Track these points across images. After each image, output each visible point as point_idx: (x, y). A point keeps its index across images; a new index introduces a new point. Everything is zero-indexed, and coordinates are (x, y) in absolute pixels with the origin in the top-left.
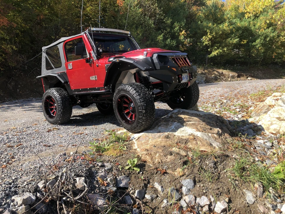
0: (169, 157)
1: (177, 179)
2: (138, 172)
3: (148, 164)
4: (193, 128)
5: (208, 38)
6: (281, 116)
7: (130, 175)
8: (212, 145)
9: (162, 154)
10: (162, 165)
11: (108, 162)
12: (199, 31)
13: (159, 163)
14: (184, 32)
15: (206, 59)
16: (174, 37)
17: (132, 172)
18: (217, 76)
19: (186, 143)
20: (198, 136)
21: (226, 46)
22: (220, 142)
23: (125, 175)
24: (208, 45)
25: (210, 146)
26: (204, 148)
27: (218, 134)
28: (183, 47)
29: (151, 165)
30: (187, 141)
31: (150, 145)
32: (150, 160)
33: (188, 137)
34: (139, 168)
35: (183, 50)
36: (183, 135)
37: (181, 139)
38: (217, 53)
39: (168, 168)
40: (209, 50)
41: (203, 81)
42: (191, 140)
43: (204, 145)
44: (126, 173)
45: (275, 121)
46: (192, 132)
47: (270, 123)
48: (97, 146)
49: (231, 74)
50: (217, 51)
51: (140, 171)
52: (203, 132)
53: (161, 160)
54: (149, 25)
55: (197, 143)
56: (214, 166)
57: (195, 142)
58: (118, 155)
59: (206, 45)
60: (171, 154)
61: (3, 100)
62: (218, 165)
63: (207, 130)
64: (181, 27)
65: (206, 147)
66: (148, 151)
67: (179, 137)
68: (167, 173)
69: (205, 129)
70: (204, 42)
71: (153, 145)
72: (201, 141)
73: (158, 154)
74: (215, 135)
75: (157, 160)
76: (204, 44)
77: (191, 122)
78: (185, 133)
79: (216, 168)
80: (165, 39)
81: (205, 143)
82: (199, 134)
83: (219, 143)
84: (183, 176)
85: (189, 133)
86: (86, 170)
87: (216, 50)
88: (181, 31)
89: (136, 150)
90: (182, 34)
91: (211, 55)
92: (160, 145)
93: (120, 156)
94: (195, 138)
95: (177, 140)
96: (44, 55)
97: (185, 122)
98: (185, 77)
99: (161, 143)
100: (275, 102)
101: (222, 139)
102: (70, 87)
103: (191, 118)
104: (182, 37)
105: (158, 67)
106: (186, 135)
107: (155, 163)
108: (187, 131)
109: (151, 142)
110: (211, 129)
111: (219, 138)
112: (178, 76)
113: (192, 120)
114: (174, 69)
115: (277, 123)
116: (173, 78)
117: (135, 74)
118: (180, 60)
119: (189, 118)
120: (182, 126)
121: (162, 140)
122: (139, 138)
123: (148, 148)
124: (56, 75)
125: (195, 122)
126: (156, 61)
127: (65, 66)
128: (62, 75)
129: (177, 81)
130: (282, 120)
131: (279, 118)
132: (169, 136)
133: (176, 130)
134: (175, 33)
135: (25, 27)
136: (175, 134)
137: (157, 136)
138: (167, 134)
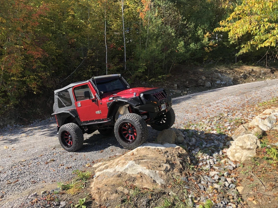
0: (114, 195)
3: (95, 201)
4: (144, 166)
8: (156, 182)
9: (109, 193)
10: (106, 203)
11: (64, 201)
13: (105, 200)
14: (209, 34)
15: (235, 57)
16: (197, 40)
18: (247, 74)
19: (134, 181)
20: (145, 175)
22: (165, 178)
24: (235, 44)
25: (153, 183)
26: (147, 185)
27: (166, 170)
28: (209, 49)
29: (97, 203)
30: (134, 179)
31: (103, 184)
32: (98, 198)
33: (136, 175)
34: (86, 206)
35: (209, 52)
36: (134, 173)
37: (131, 177)
38: (246, 51)
39: (110, 205)
40: (236, 48)
41: (230, 81)
42: (138, 178)
43: (148, 183)
45: (239, 149)
46: (141, 171)
47: (234, 151)
48: (63, 185)
49: (264, 70)
52: (152, 169)
53: (107, 198)
54: (169, 34)
55: (142, 181)
56: (146, 204)
58: (75, 193)
59: (233, 43)
60: (116, 192)
61: (43, 118)
62: (152, 203)
63: (155, 168)
64: (205, 29)
65: (149, 184)
66: (99, 189)
67: (129, 175)
69: (154, 167)
70: (230, 41)
71: (105, 184)
72: (147, 178)
73: (106, 193)
74: (162, 172)
75: (103, 198)
76: (231, 43)
77: (144, 160)
78: (135, 171)
79: (148, 206)
80: (187, 44)
81: (149, 181)
82: (147, 172)
83: (163, 180)
85: (139, 172)
88: (206, 34)
89: (92, 188)
90: (207, 36)
91: (239, 53)
92: (110, 184)
93: (77, 194)
94: (142, 177)
95: (127, 178)
96: (56, 97)
97: (139, 160)
98: (163, 106)
99: (112, 182)
100: (262, 121)
101: (169, 175)
102: (80, 120)
103: (145, 156)
104: (206, 39)
105: (145, 103)
106: (136, 174)
107: (101, 201)
108: (137, 169)
109: (105, 181)
110: (160, 166)
111: (166, 174)
112: (158, 107)
113: (145, 158)
114: (155, 103)
115: (240, 151)
116: (155, 109)
117: (128, 107)
118: (159, 95)
119: (143, 156)
120: (136, 165)
121: (114, 179)
122: (98, 177)
123: (100, 187)
124: (68, 112)
125: (148, 160)
126: (143, 99)
127: (74, 104)
128: (73, 112)
129: (158, 110)
130: (245, 149)
131: (242, 147)
132: (121, 175)
133: (129, 169)
134: (199, 36)
135: (59, 52)
136: (127, 173)
137: (111, 175)
138: (120, 173)
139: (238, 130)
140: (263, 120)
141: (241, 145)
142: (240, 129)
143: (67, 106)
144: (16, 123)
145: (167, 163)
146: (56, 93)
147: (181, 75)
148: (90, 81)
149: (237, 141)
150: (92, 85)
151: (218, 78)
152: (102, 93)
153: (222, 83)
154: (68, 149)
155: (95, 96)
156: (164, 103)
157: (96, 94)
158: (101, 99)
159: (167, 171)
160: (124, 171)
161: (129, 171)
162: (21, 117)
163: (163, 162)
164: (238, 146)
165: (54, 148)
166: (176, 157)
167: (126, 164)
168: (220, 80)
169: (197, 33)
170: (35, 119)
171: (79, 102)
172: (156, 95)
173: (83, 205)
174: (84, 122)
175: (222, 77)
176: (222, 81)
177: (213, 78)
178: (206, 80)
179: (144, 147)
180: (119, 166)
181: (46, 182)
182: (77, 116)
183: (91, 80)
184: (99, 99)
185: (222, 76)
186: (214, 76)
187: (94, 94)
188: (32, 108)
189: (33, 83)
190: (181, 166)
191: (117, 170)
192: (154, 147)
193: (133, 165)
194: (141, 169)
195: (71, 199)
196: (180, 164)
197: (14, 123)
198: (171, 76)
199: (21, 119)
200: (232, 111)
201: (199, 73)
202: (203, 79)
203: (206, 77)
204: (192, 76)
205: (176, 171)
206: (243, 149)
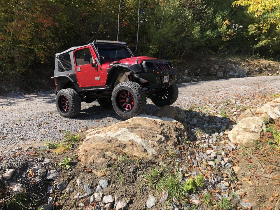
0: (101, 159)
1: (98, 178)
2: (67, 169)
3: (81, 163)
4: (137, 135)
5: (255, 27)
6: (248, 127)
7: (61, 170)
8: (147, 151)
9: (96, 156)
10: (92, 165)
11: (49, 158)
12: (245, 20)
13: (91, 163)
14: (228, 22)
15: (252, 49)
16: (215, 27)
17: (63, 168)
18: (263, 68)
19: (124, 147)
20: (137, 143)
21: (276, 36)
22: (157, 149)
23: (56, 169)
24: (255, 34)
25: (144, 152)
26: (138, 153)
28: (226, 37)
29: (82, 164)
30: (125, 146)
31: (91, 147)
32: (84, 160)
34: (70, 166)
35: (226, 41)
36: (125, 140)
37: (122, 143)
38: (265, 43)
39: (95, 168)
40: (255, 39)
41: (244, 73)
42: (129, 145)
43: (139, 151)
44: (58, 169)
45: (241, 131)
46: (133, 139)
47: (237, 133)
48: (50, 144)
50: (265, 41)
51: (70, 168)
52: (144, 139)
53: (93, 161)
54: (186, 17)
55: (133, 149)
56: (133, 171)
57: (131, 148)
58: (61, 153)
59: (252, 34)
60: (104, 156)
62: (139, 171)
63: (149, 137)
64: (225, 16)
65: (140, 153)
66: (87, 152)
67: (120, 141)
68: (92, 172)
69: (148, 136)
70: (250, 32)
71: (93, 148)
72: (138, 147)
73: (93, 156)
74: (155, 142)
75: (90, 160)
76: (250, 33)
77: (138, 129)
78: (127, 138)
79: (135, 173)
80: (203, 30)
81: (140, 149)
82: (139, 140)
83: (155, 150)
84: (103, 176)
85: (130, 139)
86: (21, 164)
87: (264, 39)
89: (79, 150)
90: (226, 24)
91: (258, 44)
92: (99, 148)
93: (62, 154)
94: (133, 144)
95: (118, 144)
96: (57, 60)
97: (132, 129)
98: (166, 78)
99: (101, 146)
100: (271, 108)
101: (162, 146)
102: (78, 86)
103: (139, 125)
104: (225, 27)
105: (146, 71)
106: (127, 141)
107: (87, 163)
108: (130, 137)
109: (93, 145)
110: (153, 137)
111: (159, 145)
112: (161, 77)
113: (140, 127)
114: (158, 73)
115: (243, 134)
116: (157, 79)
117: (129, 76)
118: (163, 66)
119: (138, 125)
120: (128, 132)
121: (103, 144)
122: (88, 140)
123: (88, 149)
124: (67, 76)
125: (141, 129)
126: (144, 66)
127: (74, 69)
128: (72, 76)
129: (160, 81)
130: (248, 131)
131: (245, 129)
132: (112, 140)
133: (121, 136)
134: (217, 23)
135: (70, 25)
136: (118, 139)
137: (102, 140)
138: (110, 138)
139: (244, 114)
140: (273, 108)
141: (245, 128)
142: (246, 114)
143: (67, 70)
144: (20, 91)
145: (162, 135)
146: (57, 56)
147: (193, 62)
148: (92, 45)
149: (241, 123)
150: (94, 49)
151: (232, 69)
152: (103, 58)
153: (236, 75)
154: (64, 115)
155: (96, 61)
156: (167, 75)
157: (97, 59)
158: (101, 64)
159: (160, 142)
160: (115, 137)
161: (120, 138)
162: (26, 85)
163: (157, 133)
164: (241, 128)
165: (51, 113)
166: (173, 131)
167: (118, 131)
168: (234, 71)
169: (215, 19)
170: (40, 89)
171: (80, 66)
172: (160, 65)
173: (67, 164)
174: (83, 88)
175: (236, 69)
176: (235, 72)
177: (227, 68)
178: (219, 69)
179: (140, 117)
180: (111, 131)
181: (34, 140)
182: (76, 82)
183: (93, 43)
184: (99, 64)
185: (236, 67)
186: (227, 67)
187: (94, 58)
188: (38, 78)
189: (41, 52)
190: (176, 140)
191: (108, 136)
192: (150, 119)
193: (125, 133)
194: (133, 137)
195: (56, 158)
196: (176, 138)
197: (19, 90)
198: (183, 62)
199: (26, 87)
200: (241, 99)
201: (212, 62)
202: (216, 68)
203: (219, 67)
204: (205, 64)
205: (170, 143)
206: (246, 132)
